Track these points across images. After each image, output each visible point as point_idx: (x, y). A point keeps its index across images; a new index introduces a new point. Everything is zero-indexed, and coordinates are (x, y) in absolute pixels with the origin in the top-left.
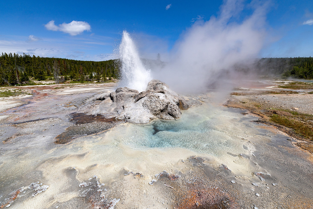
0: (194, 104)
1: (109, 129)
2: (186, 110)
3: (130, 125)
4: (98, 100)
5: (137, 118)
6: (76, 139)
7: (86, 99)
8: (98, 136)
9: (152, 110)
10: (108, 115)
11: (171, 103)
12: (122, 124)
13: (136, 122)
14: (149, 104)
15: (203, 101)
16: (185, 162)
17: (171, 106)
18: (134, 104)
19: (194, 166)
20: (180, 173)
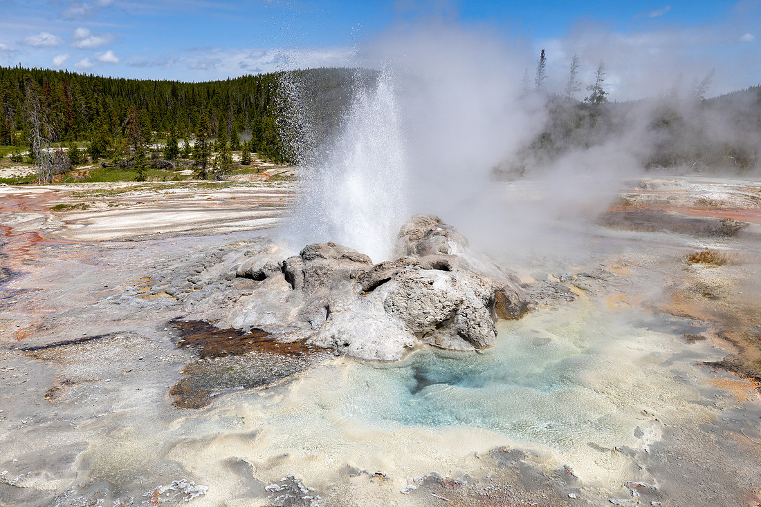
0: (546, 299)
1: (296, 375)
2: (517, 319)
3: (351, 365)
4: (242, 276)
5: (369, 344)
6: (220, 399)
7: (197, 269)
8: (272, 393)
9: (410, 323)
10: (283, 332)
11: (466, 303)
12: (327, 361)
13: (367, 357)
14: (401, 303)
15: (582, 285)
16: (481, 458)
17: (468, 311)
18: (359, 302)
19: (499, 467)
20: (466, 477)
